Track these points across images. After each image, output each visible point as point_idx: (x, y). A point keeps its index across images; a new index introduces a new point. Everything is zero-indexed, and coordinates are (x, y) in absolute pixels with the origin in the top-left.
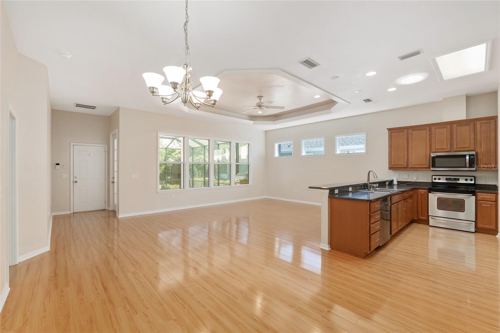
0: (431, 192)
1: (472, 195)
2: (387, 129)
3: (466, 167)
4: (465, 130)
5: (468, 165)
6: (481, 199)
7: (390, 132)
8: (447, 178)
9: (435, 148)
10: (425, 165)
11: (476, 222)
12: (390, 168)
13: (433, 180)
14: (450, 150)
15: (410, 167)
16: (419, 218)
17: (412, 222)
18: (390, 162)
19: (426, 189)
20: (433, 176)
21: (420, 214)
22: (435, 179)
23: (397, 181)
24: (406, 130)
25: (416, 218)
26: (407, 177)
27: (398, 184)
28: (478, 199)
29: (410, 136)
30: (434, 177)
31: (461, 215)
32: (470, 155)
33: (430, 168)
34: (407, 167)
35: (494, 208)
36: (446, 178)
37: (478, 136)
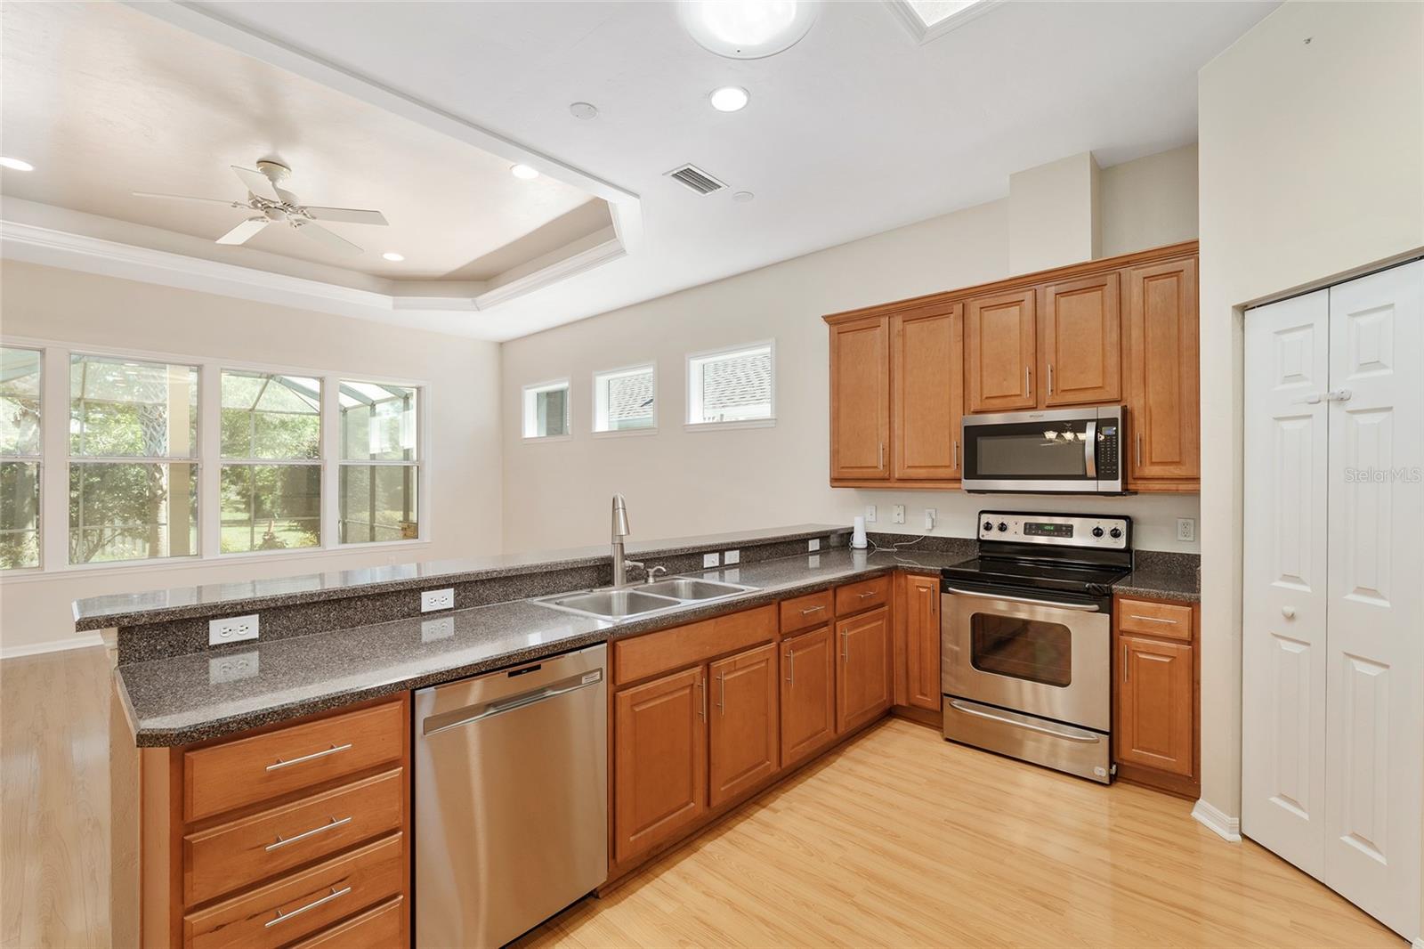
0: (950, 589)
1: (1095, 607)
2: (827, 318)
3: (1084, 477)
4: (1086, 311)
5: (1091, 471)
6: (1135, 629)
7: (835, 329)
8: (1031, 525)
9: (981, 396)
10: (945, 467)
11: (1111, 734)
12: (837, 481)
13: (982, 531)
14: (1031, 403)
15: (897, 476)
16: (913, 701)
17: (890, 713)
18: (835, 454)
19: (935, 576)
20: (983, 516)
21: (915, 686)
22: (988, 527)
23: (867, 534)
24: (885, 321)
25: (900, 700)
26: (902, 515)
27: (869, 547)
28: (1124, 625)
29: (898, 343)
30: (985, 518)
31: (1054, 700)
32: (1100, 424)
33: (959, 480)
34: (886, 475)
35: (1184, 674)
36: (1026, 524)
37: (1136, 333)
